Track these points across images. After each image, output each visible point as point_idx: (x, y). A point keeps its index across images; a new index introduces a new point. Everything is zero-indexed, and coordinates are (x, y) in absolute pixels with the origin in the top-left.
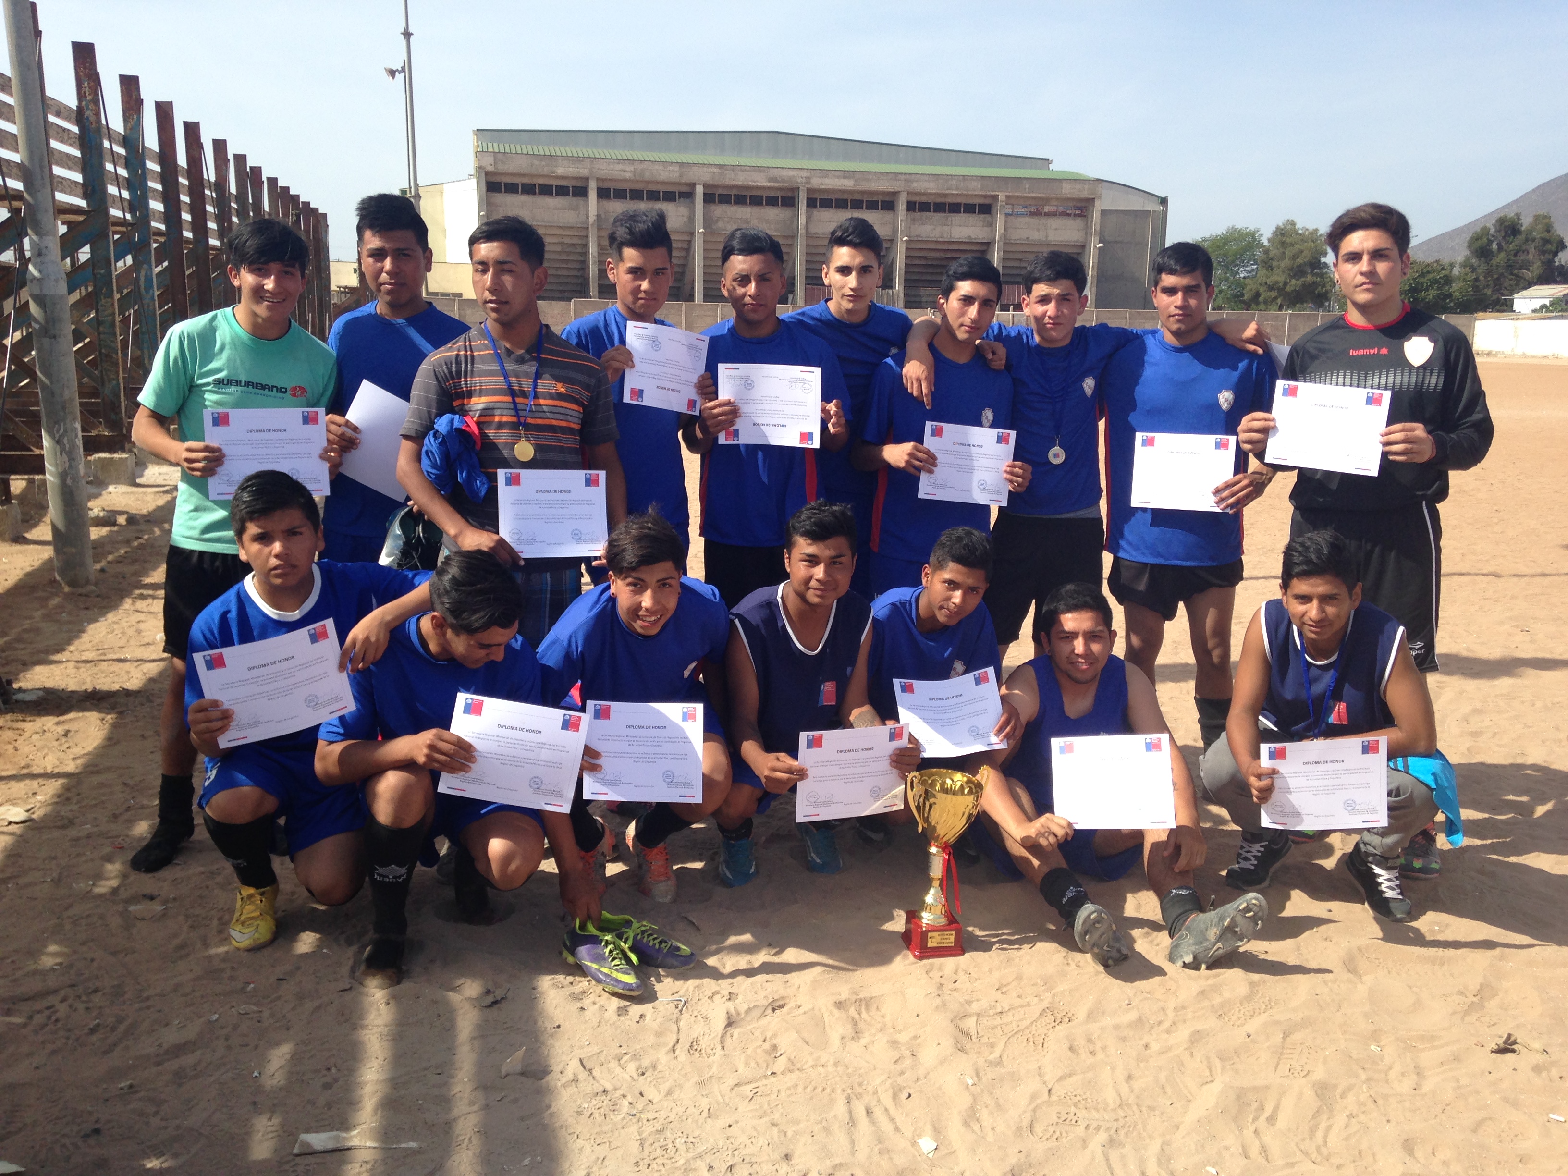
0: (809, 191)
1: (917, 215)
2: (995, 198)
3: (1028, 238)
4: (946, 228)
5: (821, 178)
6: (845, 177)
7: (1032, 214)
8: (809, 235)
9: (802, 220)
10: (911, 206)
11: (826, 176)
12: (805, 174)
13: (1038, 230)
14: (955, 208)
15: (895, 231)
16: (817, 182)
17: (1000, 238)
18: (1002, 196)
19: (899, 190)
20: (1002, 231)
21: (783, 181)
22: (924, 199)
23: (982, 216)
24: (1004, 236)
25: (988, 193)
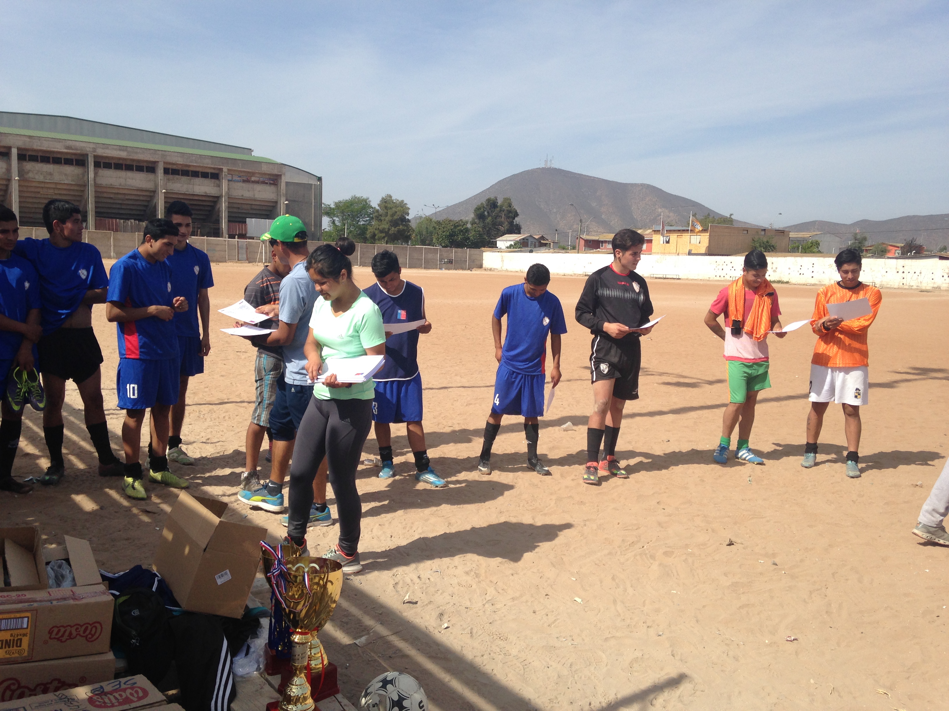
0: (95, 157)
1: (171, 176)
2: (221, 170)
3: (242, 196)
4: (191, 186)
5: (103, 149)
6: (120, 150)
7: (244, 181)
8: (96, 185)
9: (91, 175)
10: (166, 171)
11: (107, 148)
12: (92, 146)
13: (249, 191)
14: (195, 174)
15: (156, 186)
16: (100, 152)
17: (226, 194)
18: (225, 169)
19: (158, 160)
20: (227, 190)
21: (77, 149)
22: (174, 167)
23: (213, 180)
24: (228, 193)
25: (216, 167)
